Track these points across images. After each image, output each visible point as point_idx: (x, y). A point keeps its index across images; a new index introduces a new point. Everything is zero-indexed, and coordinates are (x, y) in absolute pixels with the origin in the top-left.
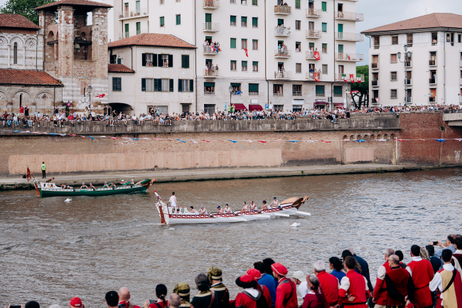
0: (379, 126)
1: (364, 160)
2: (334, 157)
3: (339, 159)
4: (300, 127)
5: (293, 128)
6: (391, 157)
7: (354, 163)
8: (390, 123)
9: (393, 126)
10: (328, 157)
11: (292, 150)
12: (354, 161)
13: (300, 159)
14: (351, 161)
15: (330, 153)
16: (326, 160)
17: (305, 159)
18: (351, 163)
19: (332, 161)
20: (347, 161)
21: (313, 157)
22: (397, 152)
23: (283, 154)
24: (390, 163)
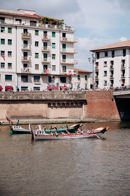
0: (72, 98)
1: (62, 117)
2: (42, 115)
3: (45, 116)
4: (20, 98)
5: (15, 98)
6: (80, 115)
7: (56, 118)
8: (79, 97)
9: (81, 98)
10: (37, 115)
11: (13, 110)
12: (56, 117)
13: (18, 116)
14: (53, 117)
15: (39, 112)
16: (36, 116)
17: (22, 115)
18: (54, 118)
19: (40, 117)
20: (51, 117)
21: (27, 115)
22: (84, 112)
23: (8, 112)
24: (80, 118)
